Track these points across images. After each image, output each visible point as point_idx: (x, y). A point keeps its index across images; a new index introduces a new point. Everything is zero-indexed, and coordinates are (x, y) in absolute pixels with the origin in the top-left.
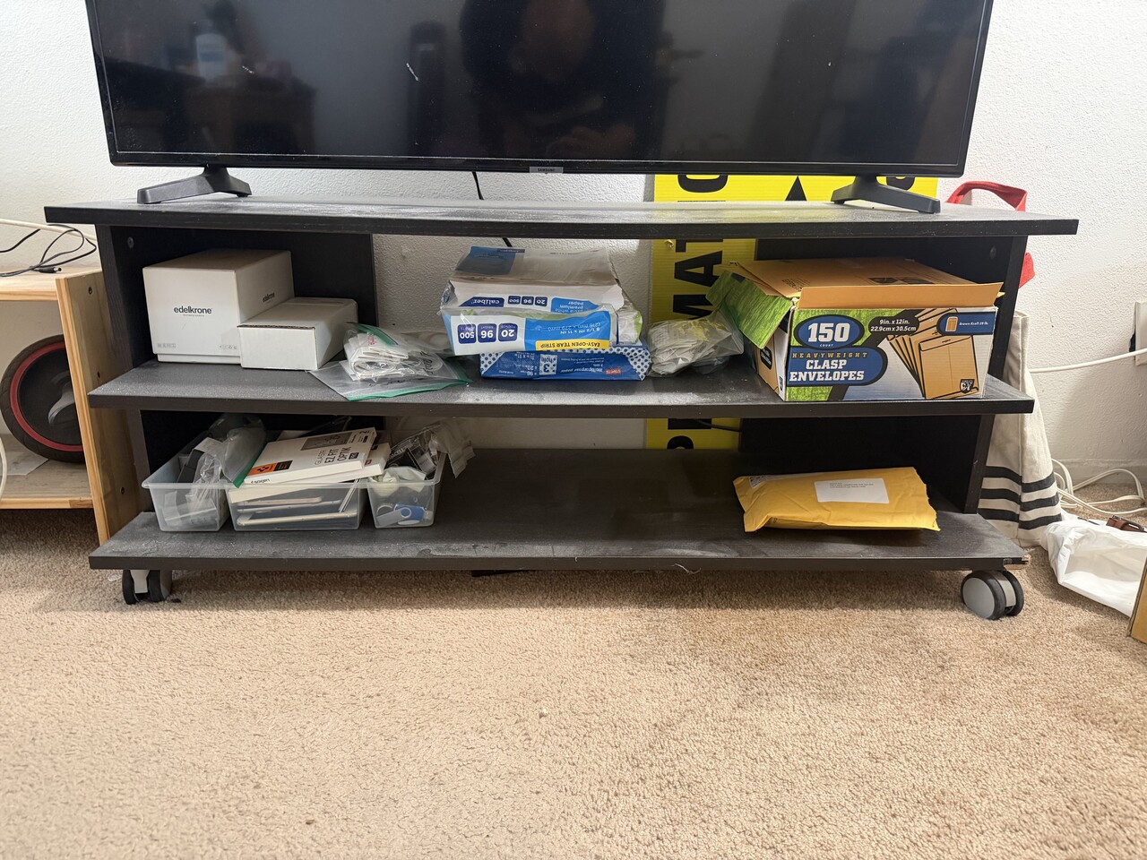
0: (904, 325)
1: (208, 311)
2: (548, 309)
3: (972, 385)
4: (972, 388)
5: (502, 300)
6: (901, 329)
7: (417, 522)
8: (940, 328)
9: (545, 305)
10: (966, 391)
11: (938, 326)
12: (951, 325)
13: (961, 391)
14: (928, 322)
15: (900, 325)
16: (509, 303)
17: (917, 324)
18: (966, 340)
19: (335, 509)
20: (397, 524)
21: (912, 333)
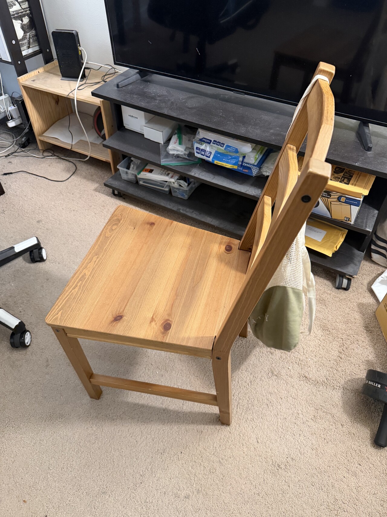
0: (326, 195)
1: (137, 118)
2: (223, 148)
3: (349, 219)
4: (349, 220)
5: (211, 141)
6: (324, 195)
7: (183, 197)
8: (339, 199)
9: (223, 147)
10: (346, 221)
11: (338, 198)
12: (343, 199)
13: (345, 220)
14: (335, 196)
15: (324, 194)
16: (213, 143)
17: (330, 196)
18: (348, 206)
19: (163, 187)
20: (178, 196)
21: (328, 198)
